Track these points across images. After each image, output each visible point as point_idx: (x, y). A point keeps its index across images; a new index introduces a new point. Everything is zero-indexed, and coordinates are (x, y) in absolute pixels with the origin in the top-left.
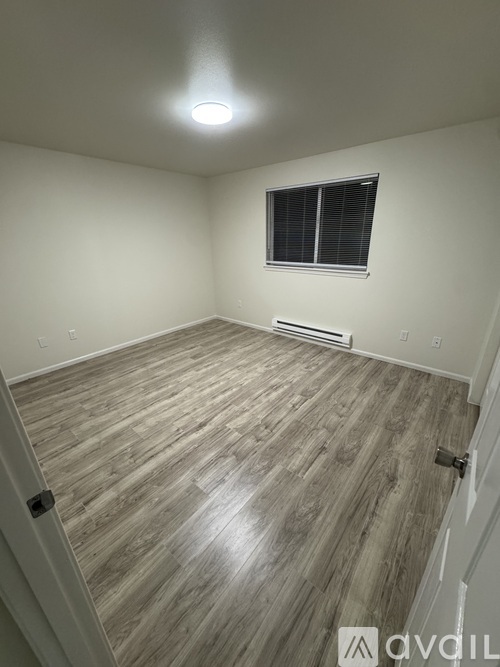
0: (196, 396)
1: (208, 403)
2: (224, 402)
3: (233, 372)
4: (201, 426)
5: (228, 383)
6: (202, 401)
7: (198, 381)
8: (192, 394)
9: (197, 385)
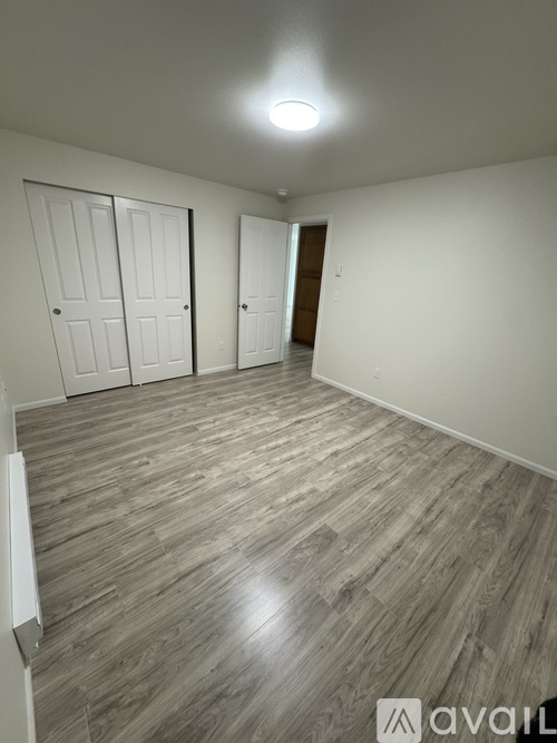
0: (308, 448)
1: (294, 438)
2: (277, 437)
3: (258, 476)
4: (299, 422)
5: (270, 457)
6: (300, 442)
7: (309, 470)
8: (313, 452)
9: (309, 463)
